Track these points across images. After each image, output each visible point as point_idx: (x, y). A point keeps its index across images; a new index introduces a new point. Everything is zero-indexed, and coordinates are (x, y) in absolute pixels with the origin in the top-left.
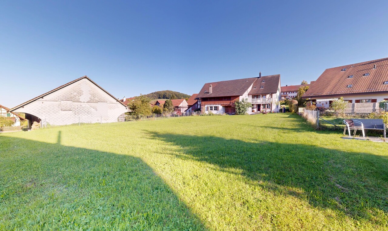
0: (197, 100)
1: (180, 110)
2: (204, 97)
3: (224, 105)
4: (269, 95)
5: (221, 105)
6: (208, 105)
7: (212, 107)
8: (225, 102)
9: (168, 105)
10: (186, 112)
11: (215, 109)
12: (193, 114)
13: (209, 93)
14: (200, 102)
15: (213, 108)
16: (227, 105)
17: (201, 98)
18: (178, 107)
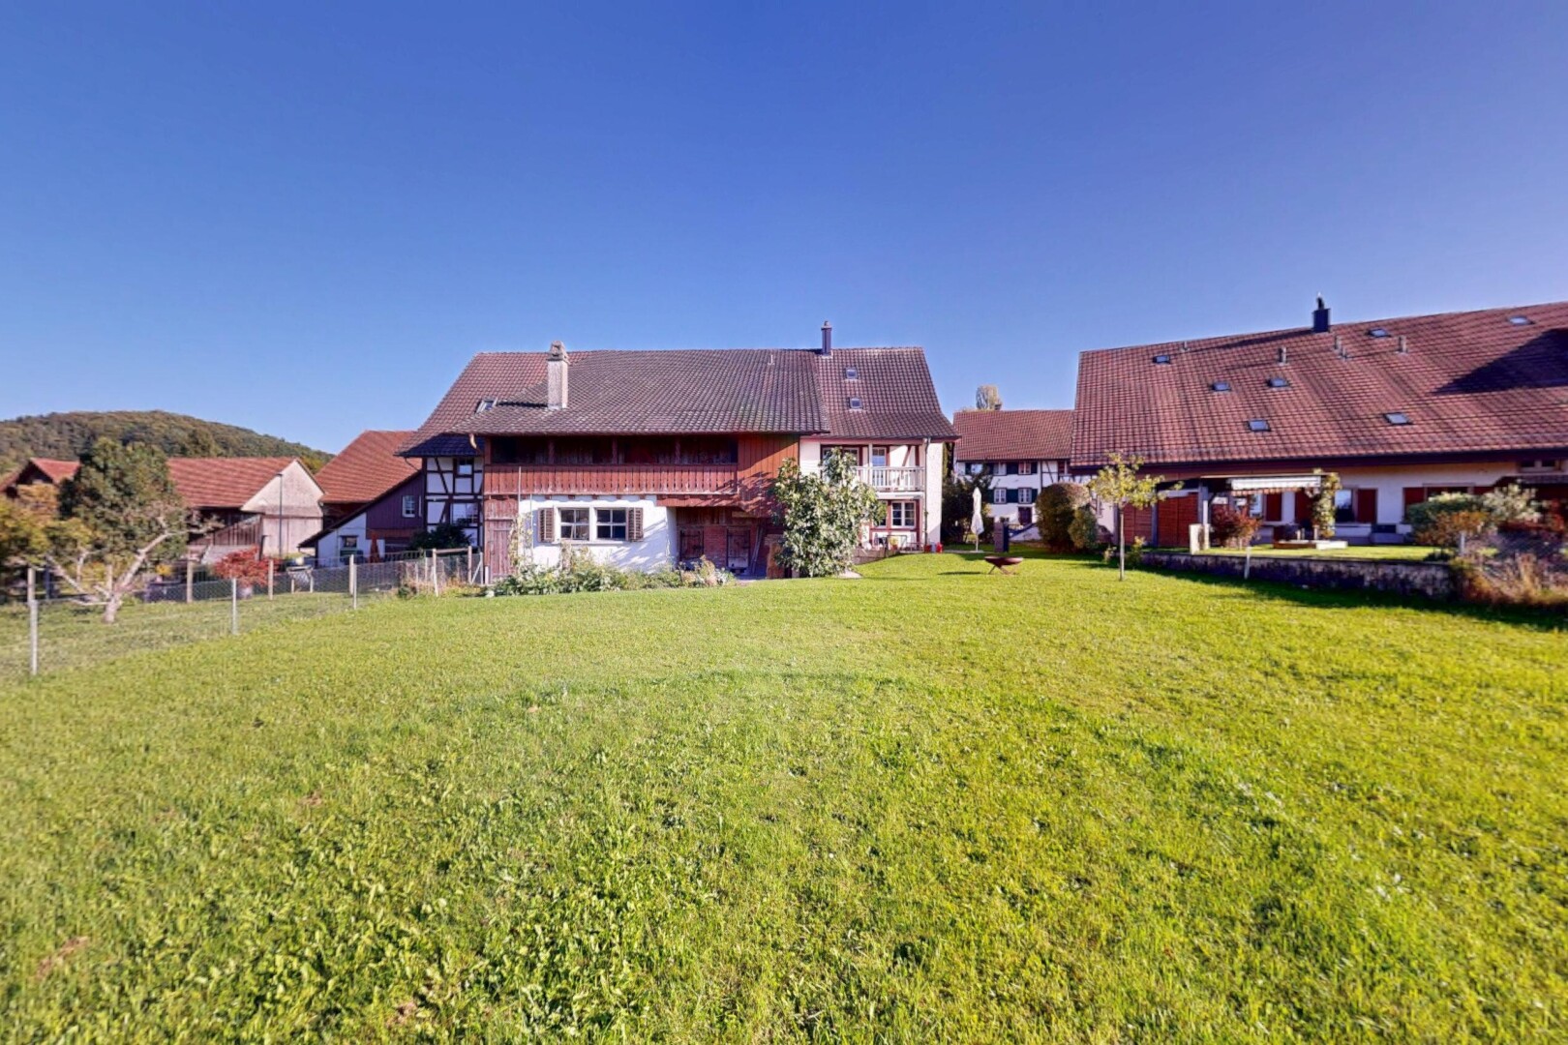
0: (418, 463)
1: (254, 537)
2: (513, 428)
3: (683, 497)
4: (904, 449)
5: (660, 497)
6: (547, 497)
7: (584, 514)
8: (688, 477)
9: (110, 494)
10: (311, 551)
11: (603, 533)
12: (417, 582)
13: (544, 406)
14: (449, 478)
15: (594, 523)
16: (705, 497)
17: (478, 437)
18: (232, 515)
